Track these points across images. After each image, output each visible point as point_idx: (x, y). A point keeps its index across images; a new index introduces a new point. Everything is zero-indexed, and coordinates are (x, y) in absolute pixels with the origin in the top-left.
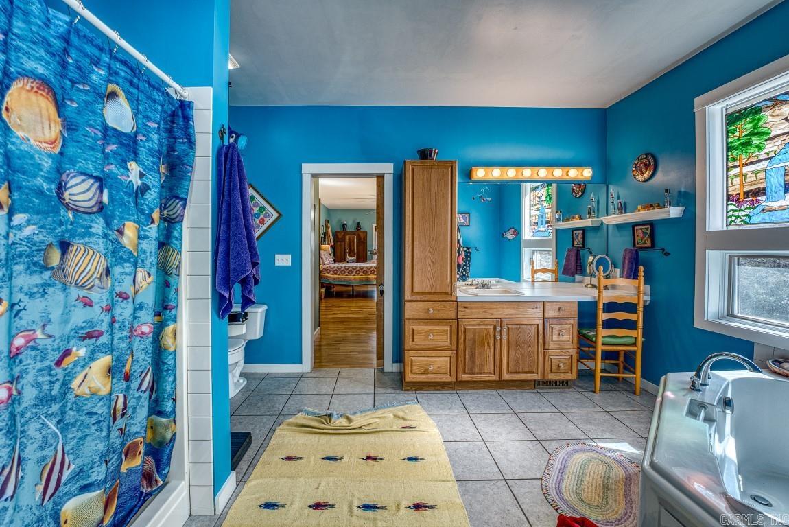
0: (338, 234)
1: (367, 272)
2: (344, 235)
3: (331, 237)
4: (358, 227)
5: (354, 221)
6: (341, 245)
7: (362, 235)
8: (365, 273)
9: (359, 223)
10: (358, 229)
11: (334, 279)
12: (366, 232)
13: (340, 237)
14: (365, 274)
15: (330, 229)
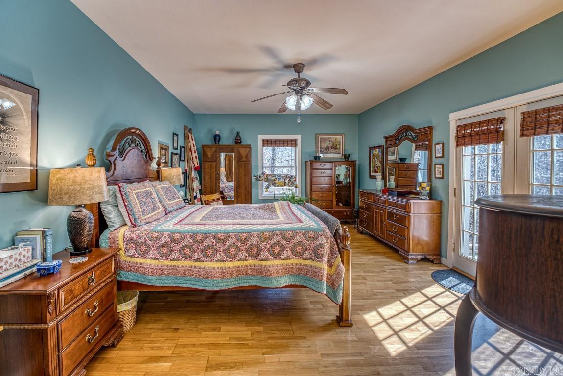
0: (207, 150)
1: (260, 250)
2: (216, 151)
3: (195, 155)
4: (238, 141)
5: (231, 132)
6: (211, 167)
7: (243, 152)
8: (254, 252)
9: (238, 133)
10: (236, 143)
11: (160, 272)
12: (249, 147)
13: (209, 155)
14: (255, 256)
15: (192, 143)
